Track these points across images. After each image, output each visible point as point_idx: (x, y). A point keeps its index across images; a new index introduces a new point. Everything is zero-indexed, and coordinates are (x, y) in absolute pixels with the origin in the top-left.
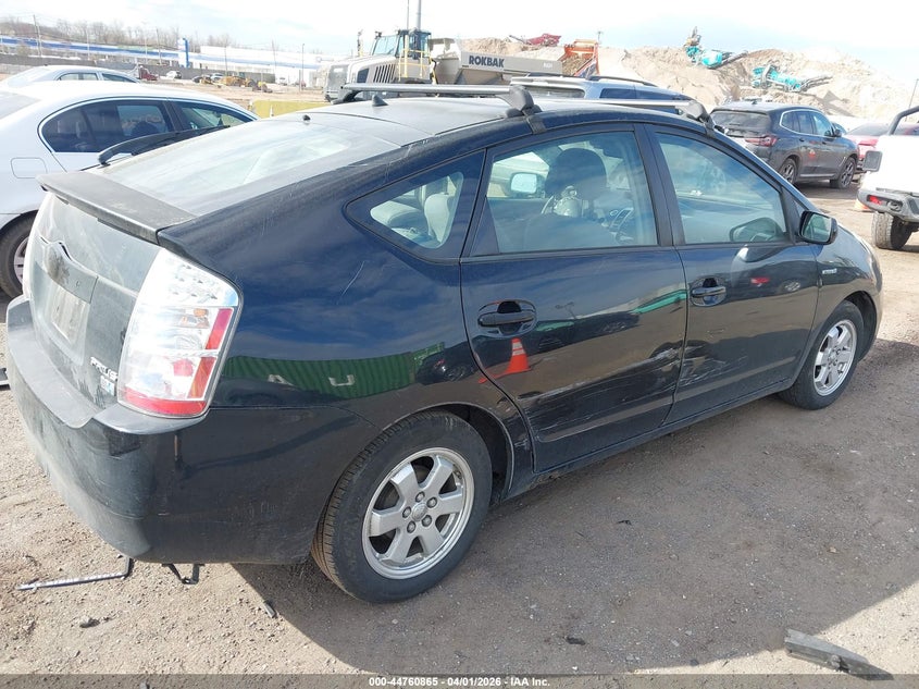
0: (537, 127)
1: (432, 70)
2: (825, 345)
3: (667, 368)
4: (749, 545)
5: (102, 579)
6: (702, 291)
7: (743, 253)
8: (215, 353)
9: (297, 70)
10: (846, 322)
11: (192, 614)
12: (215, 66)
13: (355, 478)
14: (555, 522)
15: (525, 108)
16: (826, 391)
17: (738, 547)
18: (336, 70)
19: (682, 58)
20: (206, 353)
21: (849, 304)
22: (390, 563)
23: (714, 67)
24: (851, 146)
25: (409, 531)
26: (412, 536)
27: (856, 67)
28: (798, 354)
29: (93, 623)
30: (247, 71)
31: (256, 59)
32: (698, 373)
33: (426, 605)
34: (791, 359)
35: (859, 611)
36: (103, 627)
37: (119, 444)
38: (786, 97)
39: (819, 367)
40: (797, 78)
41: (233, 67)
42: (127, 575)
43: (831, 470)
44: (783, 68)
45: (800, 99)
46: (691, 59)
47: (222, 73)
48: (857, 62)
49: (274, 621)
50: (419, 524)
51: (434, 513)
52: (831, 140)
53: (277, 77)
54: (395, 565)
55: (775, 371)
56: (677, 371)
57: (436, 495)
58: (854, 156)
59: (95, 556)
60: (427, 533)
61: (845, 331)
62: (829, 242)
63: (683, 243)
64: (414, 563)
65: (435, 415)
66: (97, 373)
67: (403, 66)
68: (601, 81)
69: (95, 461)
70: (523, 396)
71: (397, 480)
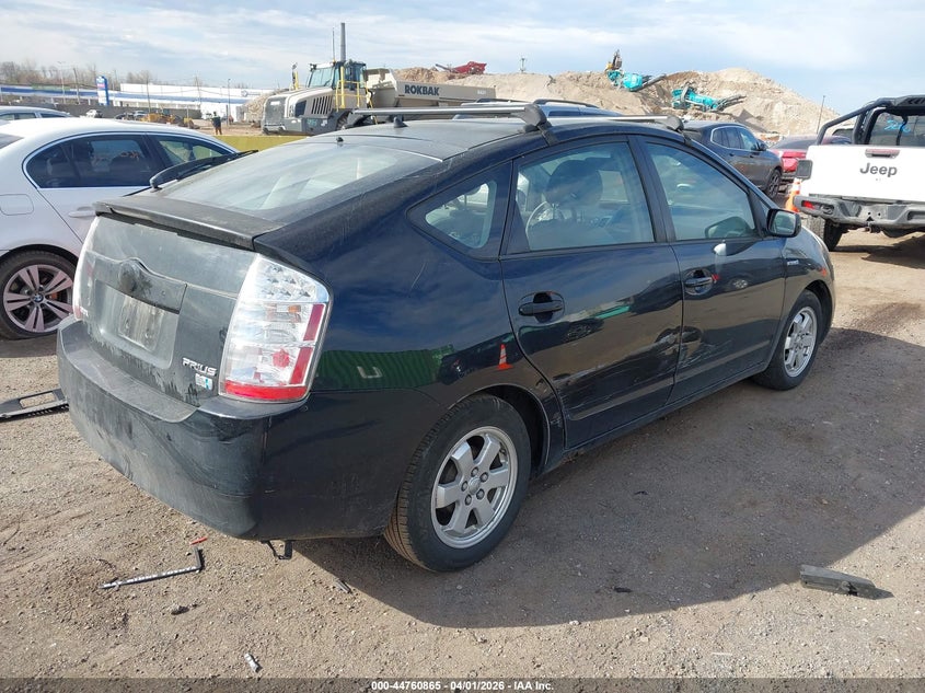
0: (551, 140)
1: (368, 100)
2: (792, 331)
3: (668, 352)
4: (753, 504)
5: (179, 574)
6: (693, 282)
7: (720, 248)
8: (312, 344)
9: (223, 105)
10: (807, 309)
11: (272, 596)
12: (137, 103)
13: (424, 454)
14: (579, 497)
15: (540, 124)
16: (794, 373)
17: (744, 506)
18: (273, 103)
19: (605, 82)
20: (306, 343)
21: (809, 293)
22: (453, 533)
23: (636, 90)
24: (776, 158)
25: (467, 504)
26: (470, 508)
27: (767, 86)
28: (772, 338)
29: (183, 610)
30: (171, 107)
31: (179, 95)
32: (694, 355)
33: (484, 572)
34: (768, 342)
35: (856, 547)
36: (193, 613)
37: (227, 430)
38: (704, 117)
39: (787, 351)
40: (714, 99)
41: (156, 103)
42: (202, 568)
43: (811, 439)
44: (700, 89)
45: (717, 118)
46: (613, 83)
47: (145, 110)
48: (768, 81)
49: (350, 596)
50: (474, 497)
51: (486, 487)
52: (758, 154)
53: (204, 112)
54: (457, 536)
55: (753, 354)
56: (676, 355)
57: (487, 470)
58: (779, 168)
59: (164, 555)
60: (480, 504)
61: (807, 318)
62: (794, 235)
63: (674, 239)
64: (469, 534)
65: (486, 397)
66: (191, 372)
67: (340, 98)
68: (548, 104)
69: (200, 449)
70: (557, 378)
71: (457, 456)
